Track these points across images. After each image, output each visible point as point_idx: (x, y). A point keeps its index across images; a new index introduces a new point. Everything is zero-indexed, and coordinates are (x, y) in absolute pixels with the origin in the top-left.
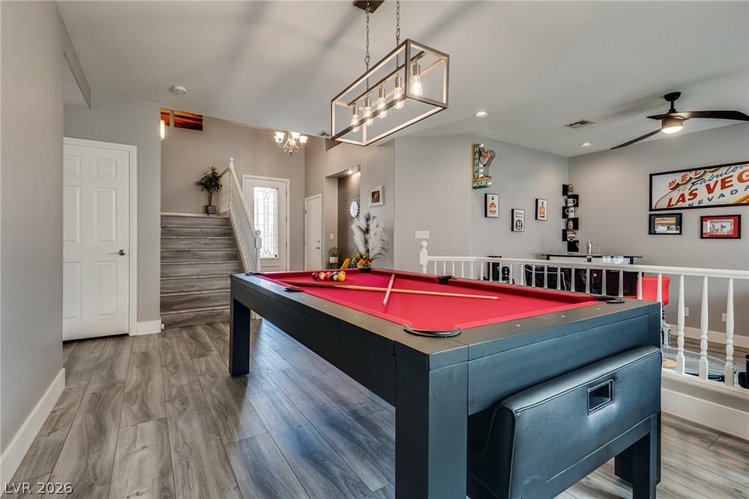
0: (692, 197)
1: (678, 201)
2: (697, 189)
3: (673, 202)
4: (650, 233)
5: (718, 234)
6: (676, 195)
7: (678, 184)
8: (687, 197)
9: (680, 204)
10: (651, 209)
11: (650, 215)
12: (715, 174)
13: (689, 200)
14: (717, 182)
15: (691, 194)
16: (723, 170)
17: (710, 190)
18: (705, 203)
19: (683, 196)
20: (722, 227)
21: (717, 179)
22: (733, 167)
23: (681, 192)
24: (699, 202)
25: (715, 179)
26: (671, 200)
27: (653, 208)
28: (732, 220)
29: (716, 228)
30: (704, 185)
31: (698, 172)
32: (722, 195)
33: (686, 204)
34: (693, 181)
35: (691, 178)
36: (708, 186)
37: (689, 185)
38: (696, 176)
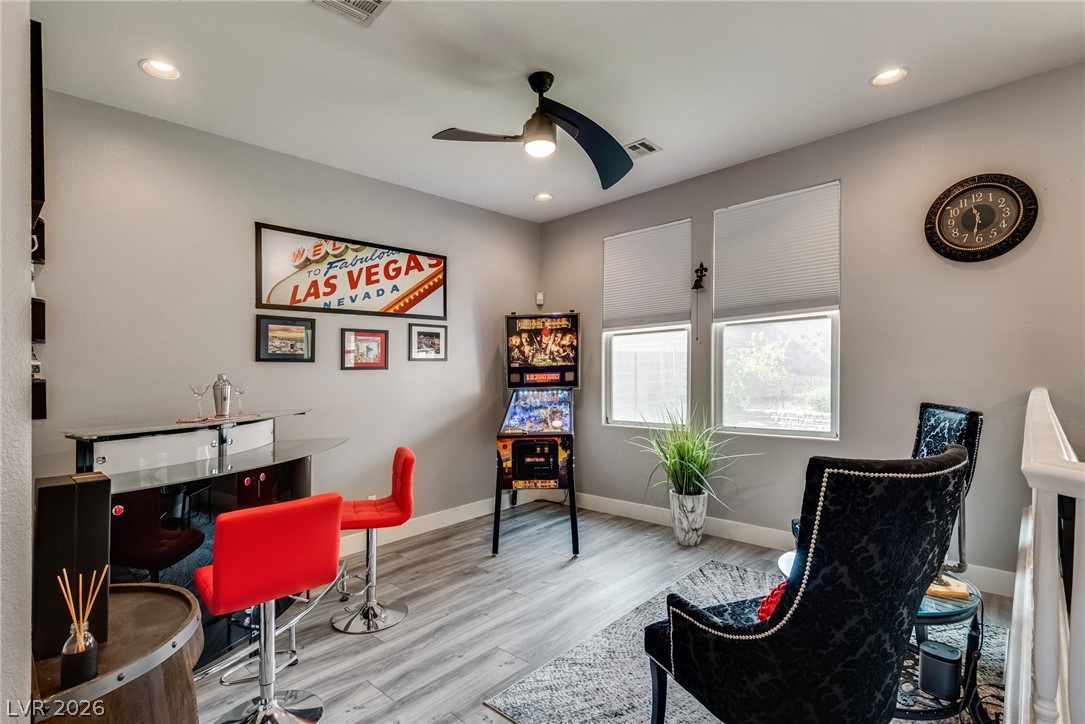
0: (329, 290)
1: (308, 295)
2: (335, 277)
3: (301, 295)
4: (258, 359)
5: (364, 361)
6: (304, 281)
7: (307, 259)
8: (322, 289)
9: (311, 302)
10: (259, 304)
11: (259, 318)
12: (361, 255)
13: (325, 294)
14: (361, 270)
15: (327, 284)
16: (367, 252)
17: (354, 284)
18: (348, 305)
19: (314, 284)
20: (369, 349)
21: (362, 266)
22: (380, 251)
23: (313, 278)
24: (340, 302)
25: (359, 265)
26: (296, 288)
27: (264, 301)
28: (379, 338)
29: (361, 351)
30: (345, 270)
31: (338, 244)
32: (367, 295)
33: (320, 303)
34: (331, 259)
35: (327, 253)
36: (350, 274)
37: (324, 266)
38: (336, 252)
